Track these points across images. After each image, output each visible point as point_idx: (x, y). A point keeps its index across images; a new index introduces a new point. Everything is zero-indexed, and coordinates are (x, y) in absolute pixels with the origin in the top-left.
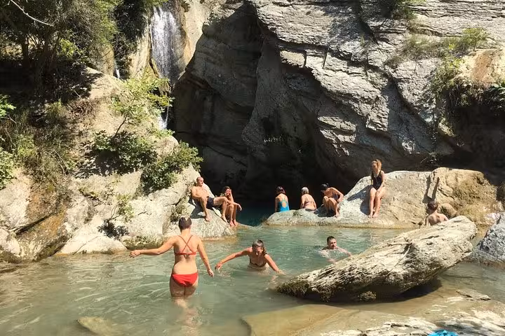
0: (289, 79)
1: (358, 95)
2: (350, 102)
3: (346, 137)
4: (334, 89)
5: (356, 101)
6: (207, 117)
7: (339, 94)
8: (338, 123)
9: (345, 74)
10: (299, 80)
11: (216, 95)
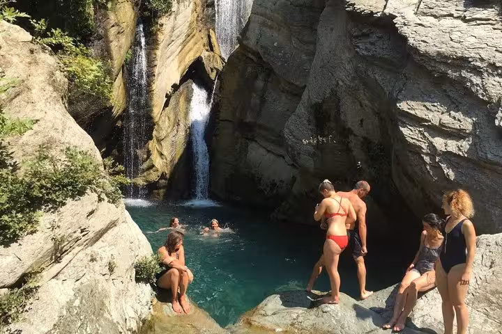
0: (357, 37)
1: (482, 60)
2: (464, 73)
3: (449, 142)
4: (432, 50)
5: (477, 71)
6: (255, 100)
7: (443, 58)
8: (435, 114)
9: (459, 22)
10: (373, 38)
11: (269, 72)
